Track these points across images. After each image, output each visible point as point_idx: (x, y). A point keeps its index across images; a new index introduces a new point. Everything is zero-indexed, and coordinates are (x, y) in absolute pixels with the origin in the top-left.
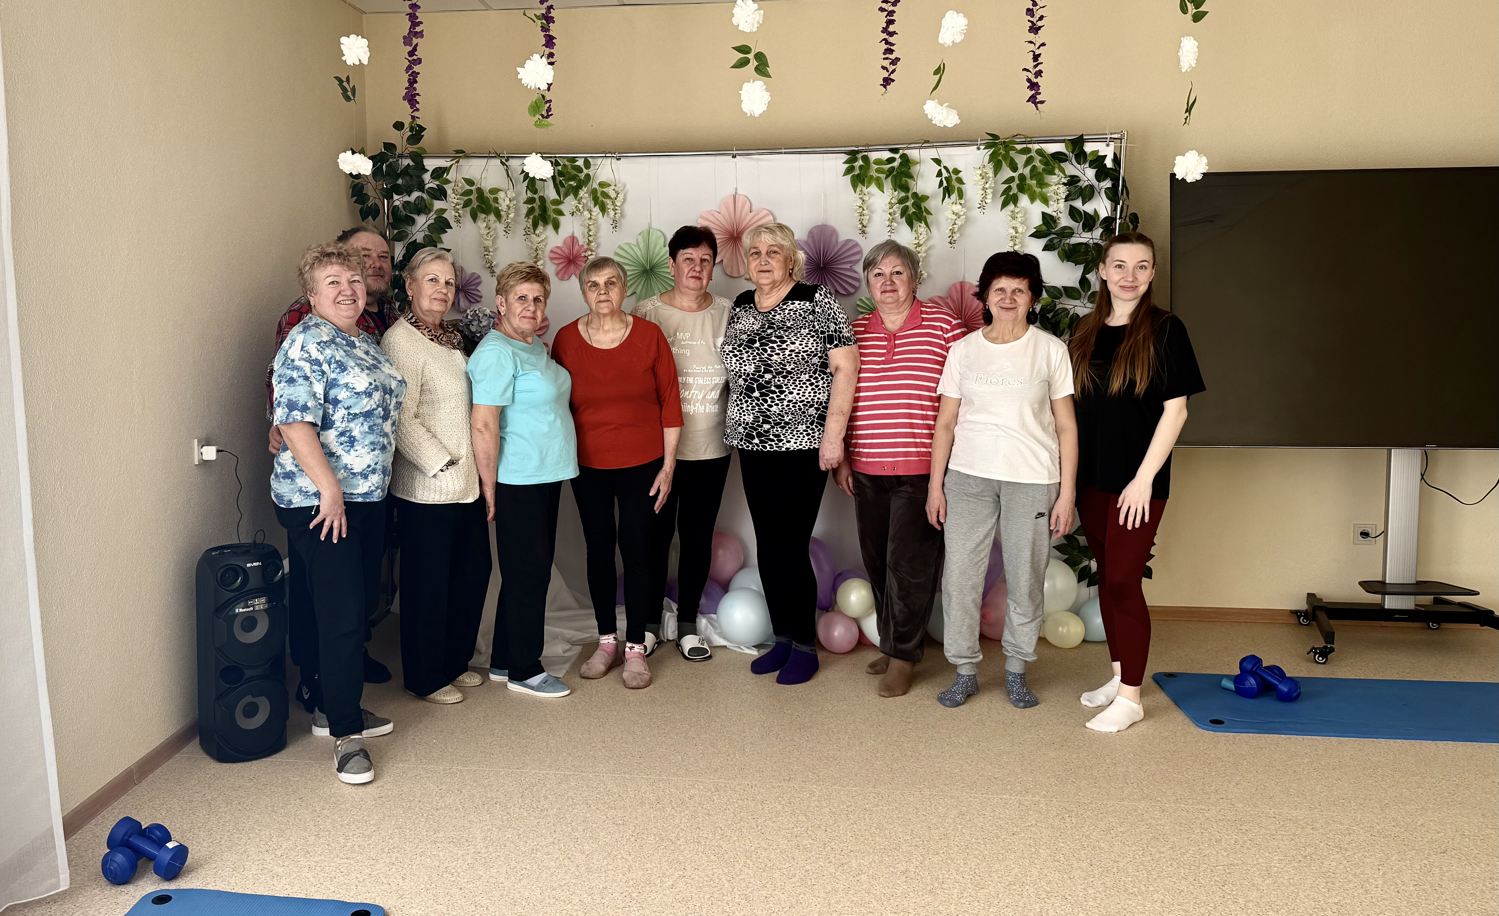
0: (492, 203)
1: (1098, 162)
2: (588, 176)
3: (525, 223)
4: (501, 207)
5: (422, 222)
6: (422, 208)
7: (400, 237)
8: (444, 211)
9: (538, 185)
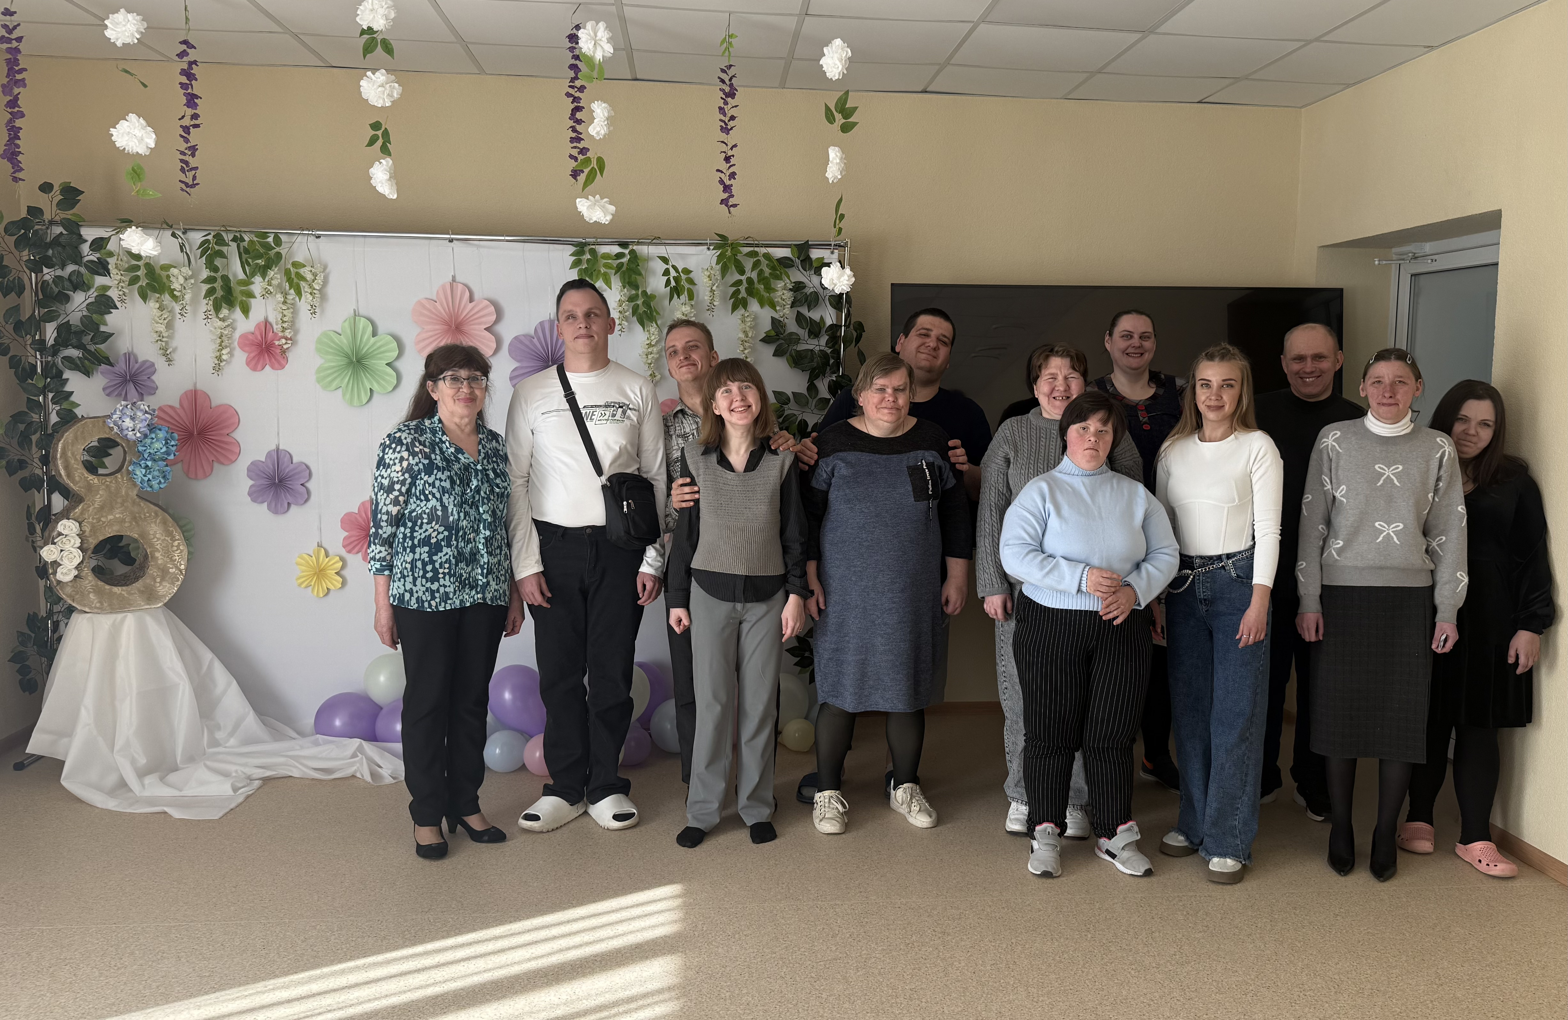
0: (165, 280)
2: (279, 255)
3: (205, 305)
4: (176, 286)
5: (79, 301)
6: (79, 284)
7: (50, 317)
8: (107, 288)
9: (218, 262)
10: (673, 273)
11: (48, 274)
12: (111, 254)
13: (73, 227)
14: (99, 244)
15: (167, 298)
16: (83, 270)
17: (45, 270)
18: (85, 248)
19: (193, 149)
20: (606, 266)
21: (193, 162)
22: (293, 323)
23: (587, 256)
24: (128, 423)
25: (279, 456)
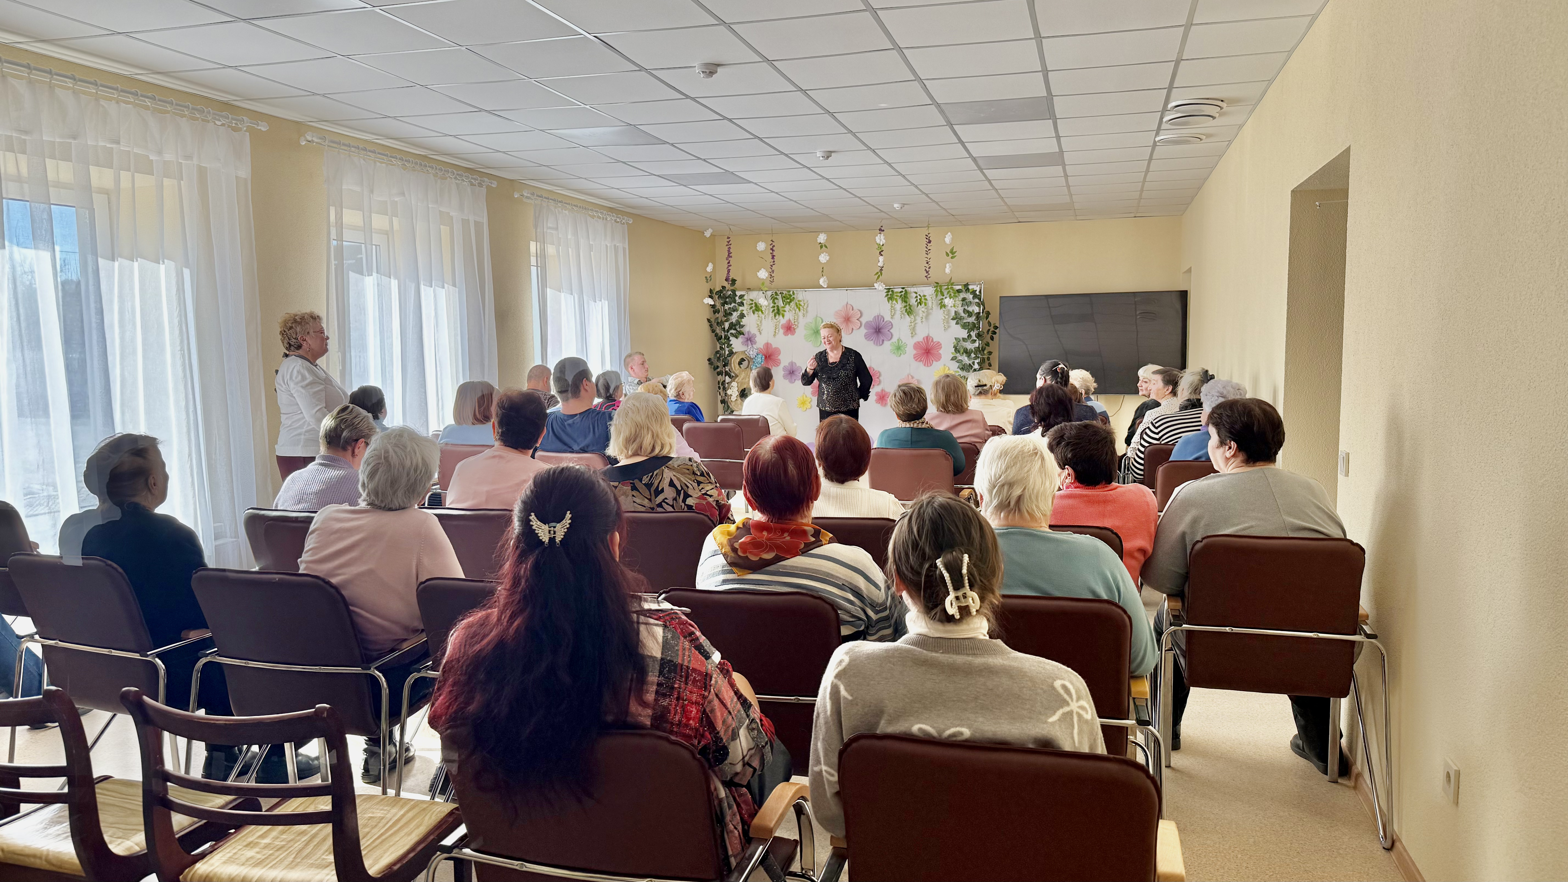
0: (760, 307)
1: (974, 292)
2: (794, 298)
3: (772, 315)
4: (763, 309)
5: (735, 315)
6: (735, 310)
7: (727, 321)
8: (743, 310)
9: (776, 301)
10: (919, 297)
11: (727, 307)
12: (744, 300)
13: (734, 291)
14: (741, 297)
15: (760, 312)
16: (736, 305)
17: (726, 305)
18: (737, 298)
19: (773, 271)
20: (896, 296)
21: (773, 275)
22: (797, 319)
23: (890, 293)
24: (751, 353)
25: (792, 364)
